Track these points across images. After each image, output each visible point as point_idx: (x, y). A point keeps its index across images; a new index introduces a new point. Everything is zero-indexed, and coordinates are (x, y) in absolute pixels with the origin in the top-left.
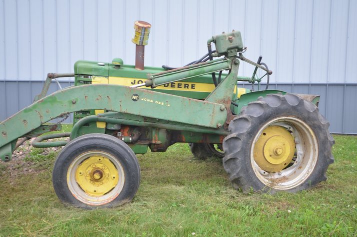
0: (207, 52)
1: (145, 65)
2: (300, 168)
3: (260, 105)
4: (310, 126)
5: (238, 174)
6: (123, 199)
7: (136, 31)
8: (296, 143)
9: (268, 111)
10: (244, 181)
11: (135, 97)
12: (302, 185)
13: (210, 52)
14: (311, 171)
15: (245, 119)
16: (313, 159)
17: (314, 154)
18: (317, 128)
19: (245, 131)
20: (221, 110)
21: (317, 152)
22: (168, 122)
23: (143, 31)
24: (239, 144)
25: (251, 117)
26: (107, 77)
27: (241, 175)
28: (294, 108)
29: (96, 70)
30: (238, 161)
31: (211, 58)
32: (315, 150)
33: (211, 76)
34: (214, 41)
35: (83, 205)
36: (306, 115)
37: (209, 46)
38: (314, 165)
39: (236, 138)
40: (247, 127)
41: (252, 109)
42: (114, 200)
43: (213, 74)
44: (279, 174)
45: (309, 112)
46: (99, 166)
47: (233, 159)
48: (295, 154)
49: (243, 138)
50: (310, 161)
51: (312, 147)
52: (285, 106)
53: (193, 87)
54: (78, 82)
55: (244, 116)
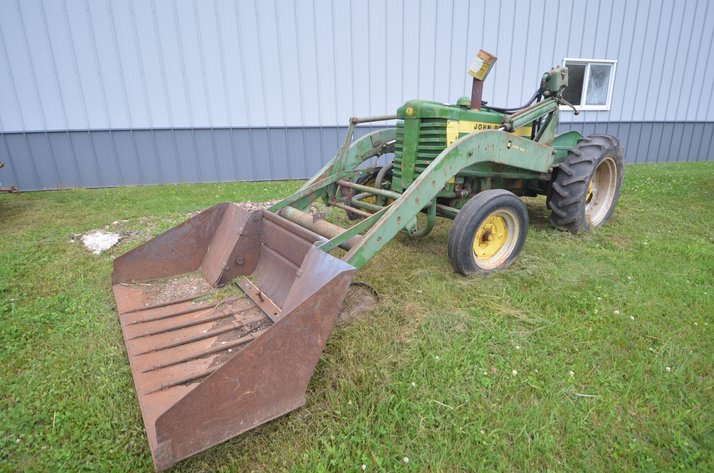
2: (595, 204)
3: (599, 147)
5: (578, 217)
6: (513, 257)
11: (509, 144)
12: (604, 219)
14: (609, 206)
15: (590, 162)
16: (611, 195)
18: (620, 167)
19: (588, 174)
20: (553, 154)
21: (615, 188)
23: (490, 61)
24: (583, 187)
25: (595, 159)
26: (458, 121)
27: (580, 217)
28: (615, 148)
29: (448, 112)
30: (580, 204)
31: (539, 97)
32: (613, 186)
34: (549, 78)
36: (618, 154)
37: (542, 85)
38: (611, 199)
39: (581, 182)
40: (591, 169)
41: (589, 151)
42: (508, 260)
45: (620, 152)
46: (489, 227)
47: (576, 203)
49: (587, 181)
52: (611, 148)
54: (422, 128)
55: (588, 159)
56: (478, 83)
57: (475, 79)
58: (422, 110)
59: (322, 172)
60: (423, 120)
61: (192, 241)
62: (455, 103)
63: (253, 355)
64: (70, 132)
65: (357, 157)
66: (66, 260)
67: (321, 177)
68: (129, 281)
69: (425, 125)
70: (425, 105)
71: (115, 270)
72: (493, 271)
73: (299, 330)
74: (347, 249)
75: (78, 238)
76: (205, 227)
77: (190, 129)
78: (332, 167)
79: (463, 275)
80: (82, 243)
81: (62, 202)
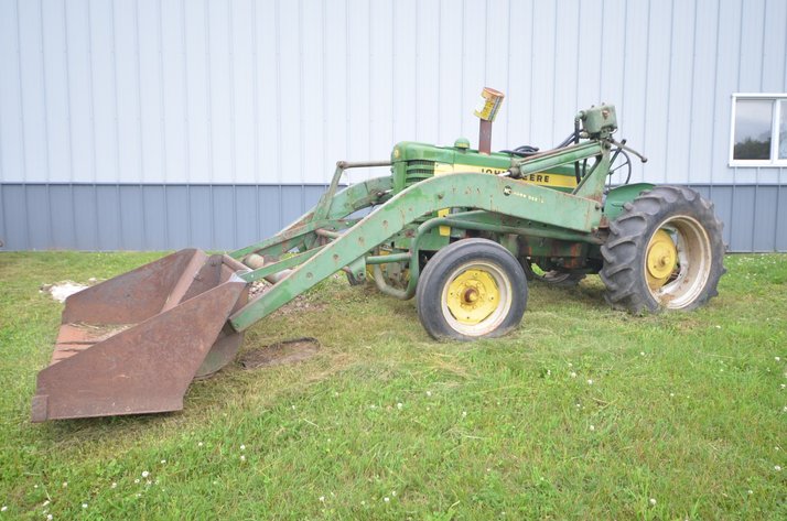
0: (573, 131)
1: (492, 150)
2: (686, 281)
3: (656, 200)
4: (704, 227)
5: (631, 290)
6: (509, 325)
7: (487, 102)
8: (677, 251)
9: (665, 207)
10: (636, 299)
11: (507, 191)
12: (694, 302)
13: (577, 130)
14: (704, 284)
15: (640, 218)
16: (705, 269)
17: (706, 263)
18: (711, 229)
19: (640, 234)
20: (597, 209)
21: (710, 260)
22: (545, 226)
23: (495, 100)
24: (633, 250)
25: (648, 215)
26: (452, 164)
27: (635, 291)
28: (691, 203)
29: (440, 154)
30: (631, 272)
31: (576, 140)
32: (706, 257)
33: (573, 166)
34: (584, 118)
35: (460, 336)
36: (702, 212)
37: (577, 125)
38: (707, 276)
39: (630, 243)
40: (642, 227)
41: (644, 205)
42: (499, 327)
43: (577, 164)
44: (660, 291)
45: (705, 209)
46: (473, 283)
47: (625, 270)
48: (678, 265)
49: (638, 242)
50: (700, 272)
51: (703, 254)
52: (680, 202)
53: (546, 180)
54: (409, 172)
55: (638, 214)
56: (486, 125)
57: (482, 120)
58: (406, 152)
59: (299, 220)
60: (409, 162)
61: (151, 288)
62: (452, 145)
63: (130, 340)
64: (74, 185)
65: (346, 205)
66: (27, 304)
67: (298, 224)
68: (78, 322)
69: (411, 167)
70: (410, 146)
71: (67, 307)
72: (476, 338)
73: (179, 329)
74: (273, 283)
75: (48, 289)
76: (166, 274)
77: (208, 185)
78: (313, 214)
79: (435, 339)
80: (50, 294)
81: (47, 260)
